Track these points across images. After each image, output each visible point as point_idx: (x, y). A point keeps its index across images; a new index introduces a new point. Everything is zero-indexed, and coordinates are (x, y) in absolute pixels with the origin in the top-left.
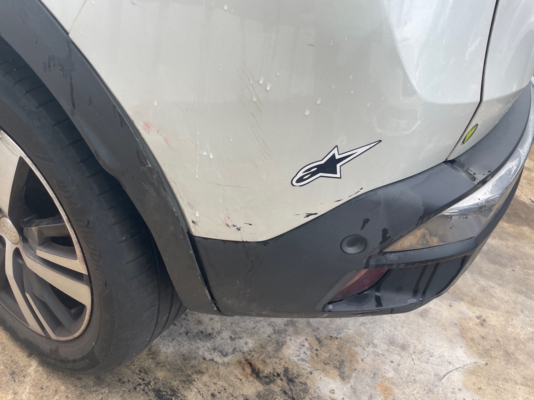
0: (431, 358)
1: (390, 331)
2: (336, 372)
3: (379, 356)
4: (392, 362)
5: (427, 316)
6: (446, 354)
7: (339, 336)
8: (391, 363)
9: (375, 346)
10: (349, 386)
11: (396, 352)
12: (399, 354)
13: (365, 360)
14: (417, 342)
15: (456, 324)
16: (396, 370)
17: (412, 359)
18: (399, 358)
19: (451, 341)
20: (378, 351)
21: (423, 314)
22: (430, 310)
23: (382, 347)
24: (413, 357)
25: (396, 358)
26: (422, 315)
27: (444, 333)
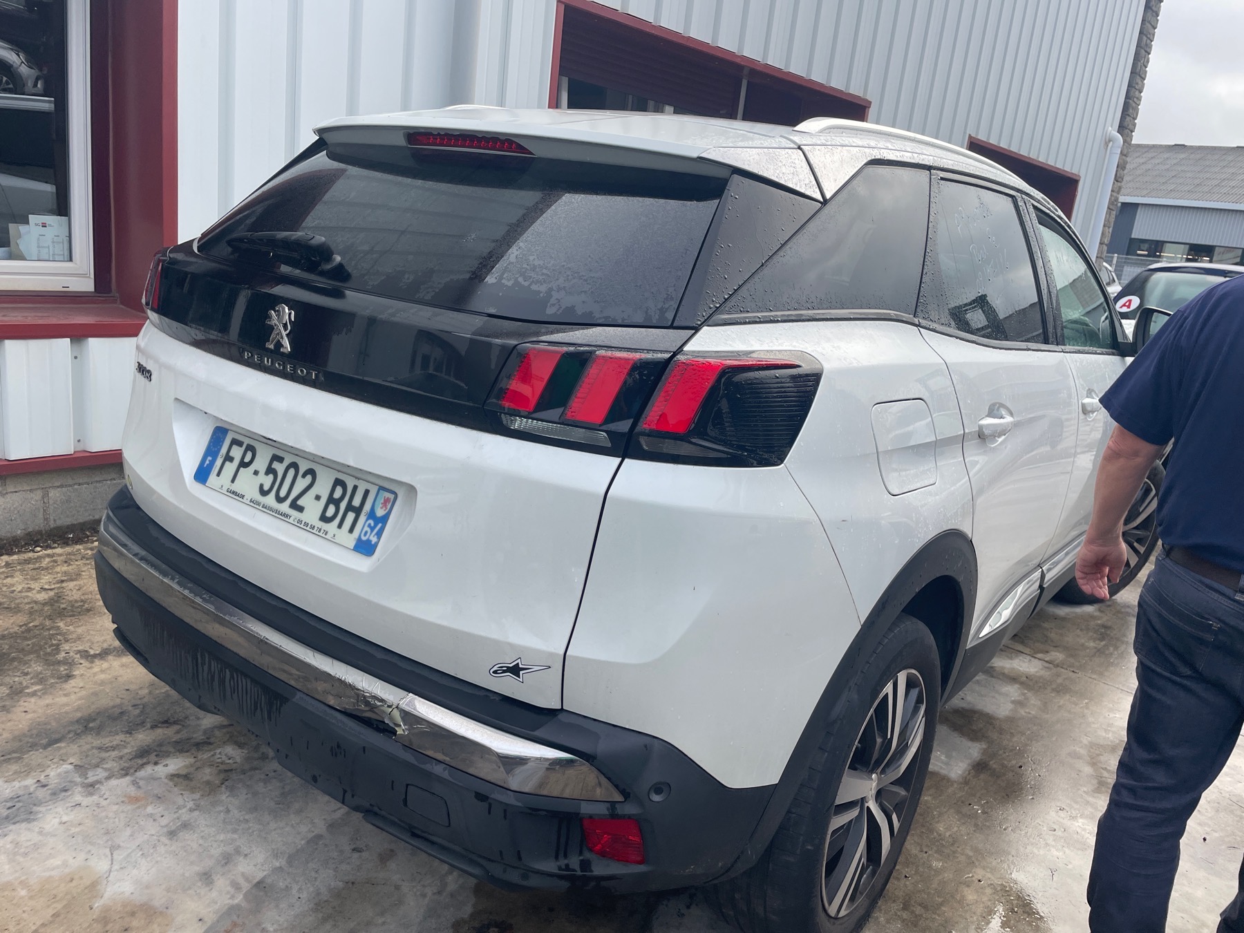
0: (141, 853)
1: (203, 831)
2: (184, 773)
3: (177, 808)
4: (162, 816)
5: (200, 880)
6: (135, 872)
7: (223, 786)
8: (162, 814)
9: (191, 810)
10: (163, 777)
11: (171, 824)
12: (166, 826)
13: (181, 796)
14: (170, 849)
15: (167, 908)
16: (151, 815)
17: (153, 835)
18: (163, 824)
19: (147, 887)
20: (184, 810)
21: (206, 877)
22: (208, 889)
23: (184, 815)
24: (155, 837)
25: (164, 821)
26: (205, 874)
27: (163, 887)
